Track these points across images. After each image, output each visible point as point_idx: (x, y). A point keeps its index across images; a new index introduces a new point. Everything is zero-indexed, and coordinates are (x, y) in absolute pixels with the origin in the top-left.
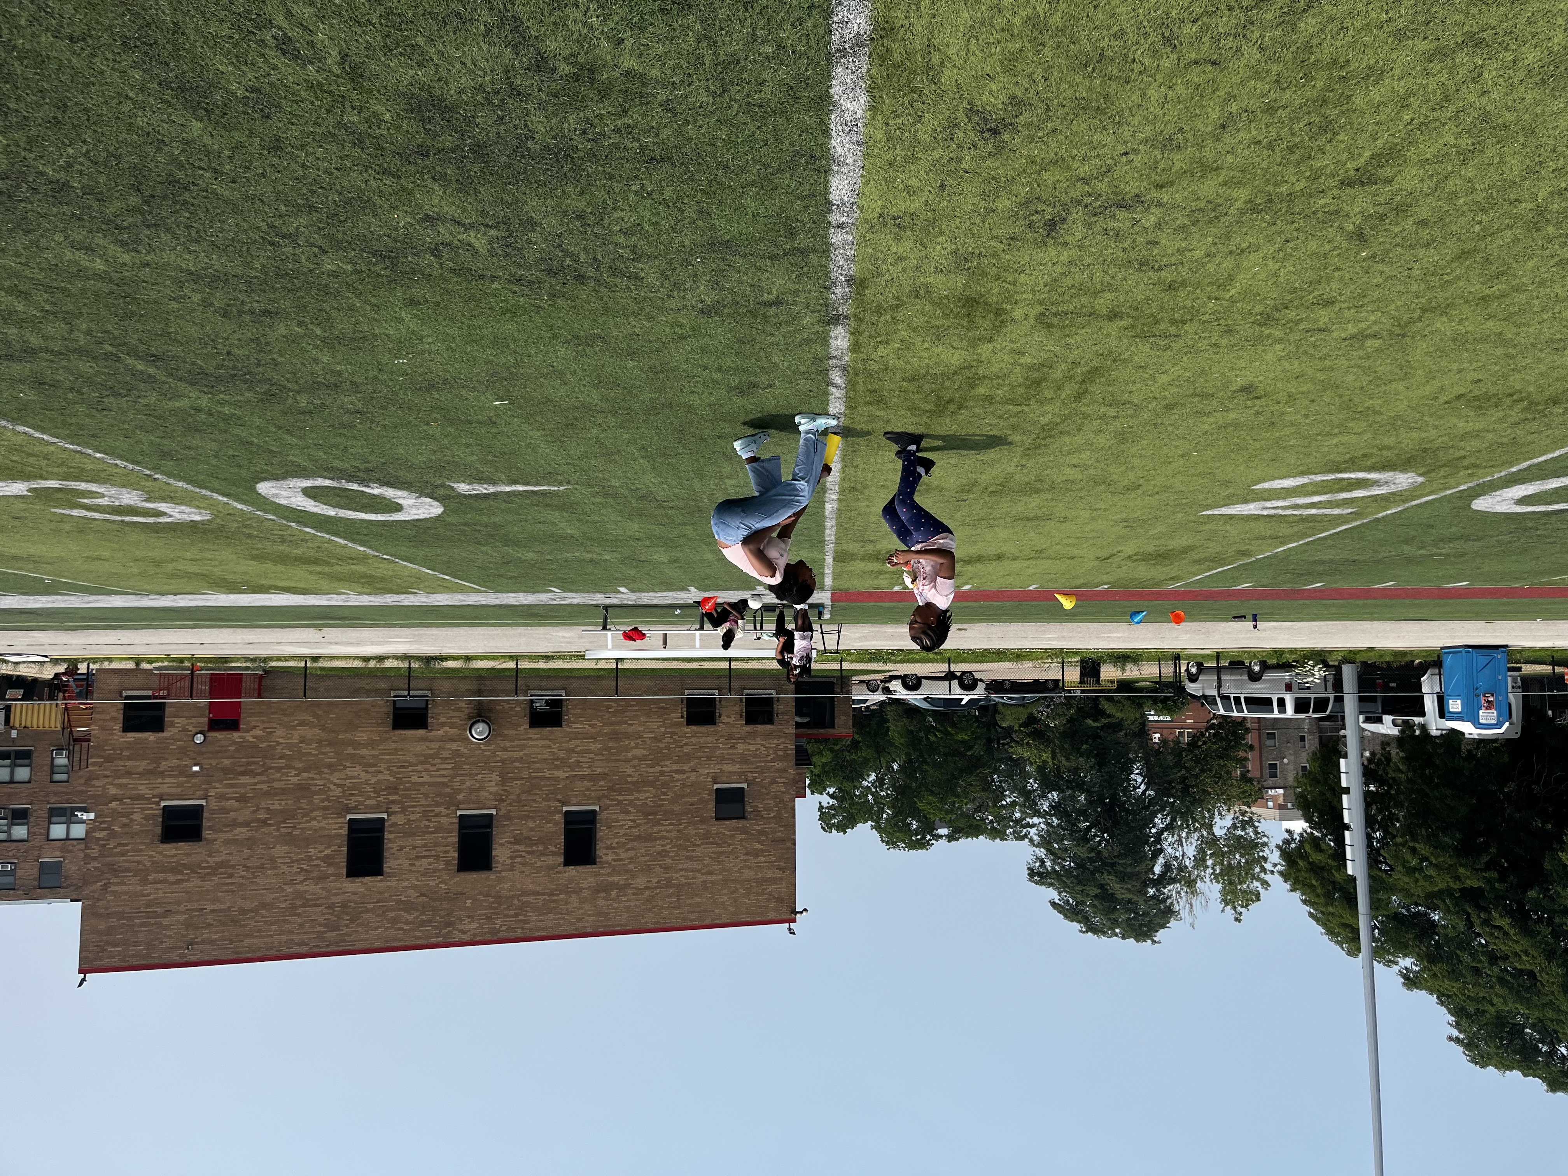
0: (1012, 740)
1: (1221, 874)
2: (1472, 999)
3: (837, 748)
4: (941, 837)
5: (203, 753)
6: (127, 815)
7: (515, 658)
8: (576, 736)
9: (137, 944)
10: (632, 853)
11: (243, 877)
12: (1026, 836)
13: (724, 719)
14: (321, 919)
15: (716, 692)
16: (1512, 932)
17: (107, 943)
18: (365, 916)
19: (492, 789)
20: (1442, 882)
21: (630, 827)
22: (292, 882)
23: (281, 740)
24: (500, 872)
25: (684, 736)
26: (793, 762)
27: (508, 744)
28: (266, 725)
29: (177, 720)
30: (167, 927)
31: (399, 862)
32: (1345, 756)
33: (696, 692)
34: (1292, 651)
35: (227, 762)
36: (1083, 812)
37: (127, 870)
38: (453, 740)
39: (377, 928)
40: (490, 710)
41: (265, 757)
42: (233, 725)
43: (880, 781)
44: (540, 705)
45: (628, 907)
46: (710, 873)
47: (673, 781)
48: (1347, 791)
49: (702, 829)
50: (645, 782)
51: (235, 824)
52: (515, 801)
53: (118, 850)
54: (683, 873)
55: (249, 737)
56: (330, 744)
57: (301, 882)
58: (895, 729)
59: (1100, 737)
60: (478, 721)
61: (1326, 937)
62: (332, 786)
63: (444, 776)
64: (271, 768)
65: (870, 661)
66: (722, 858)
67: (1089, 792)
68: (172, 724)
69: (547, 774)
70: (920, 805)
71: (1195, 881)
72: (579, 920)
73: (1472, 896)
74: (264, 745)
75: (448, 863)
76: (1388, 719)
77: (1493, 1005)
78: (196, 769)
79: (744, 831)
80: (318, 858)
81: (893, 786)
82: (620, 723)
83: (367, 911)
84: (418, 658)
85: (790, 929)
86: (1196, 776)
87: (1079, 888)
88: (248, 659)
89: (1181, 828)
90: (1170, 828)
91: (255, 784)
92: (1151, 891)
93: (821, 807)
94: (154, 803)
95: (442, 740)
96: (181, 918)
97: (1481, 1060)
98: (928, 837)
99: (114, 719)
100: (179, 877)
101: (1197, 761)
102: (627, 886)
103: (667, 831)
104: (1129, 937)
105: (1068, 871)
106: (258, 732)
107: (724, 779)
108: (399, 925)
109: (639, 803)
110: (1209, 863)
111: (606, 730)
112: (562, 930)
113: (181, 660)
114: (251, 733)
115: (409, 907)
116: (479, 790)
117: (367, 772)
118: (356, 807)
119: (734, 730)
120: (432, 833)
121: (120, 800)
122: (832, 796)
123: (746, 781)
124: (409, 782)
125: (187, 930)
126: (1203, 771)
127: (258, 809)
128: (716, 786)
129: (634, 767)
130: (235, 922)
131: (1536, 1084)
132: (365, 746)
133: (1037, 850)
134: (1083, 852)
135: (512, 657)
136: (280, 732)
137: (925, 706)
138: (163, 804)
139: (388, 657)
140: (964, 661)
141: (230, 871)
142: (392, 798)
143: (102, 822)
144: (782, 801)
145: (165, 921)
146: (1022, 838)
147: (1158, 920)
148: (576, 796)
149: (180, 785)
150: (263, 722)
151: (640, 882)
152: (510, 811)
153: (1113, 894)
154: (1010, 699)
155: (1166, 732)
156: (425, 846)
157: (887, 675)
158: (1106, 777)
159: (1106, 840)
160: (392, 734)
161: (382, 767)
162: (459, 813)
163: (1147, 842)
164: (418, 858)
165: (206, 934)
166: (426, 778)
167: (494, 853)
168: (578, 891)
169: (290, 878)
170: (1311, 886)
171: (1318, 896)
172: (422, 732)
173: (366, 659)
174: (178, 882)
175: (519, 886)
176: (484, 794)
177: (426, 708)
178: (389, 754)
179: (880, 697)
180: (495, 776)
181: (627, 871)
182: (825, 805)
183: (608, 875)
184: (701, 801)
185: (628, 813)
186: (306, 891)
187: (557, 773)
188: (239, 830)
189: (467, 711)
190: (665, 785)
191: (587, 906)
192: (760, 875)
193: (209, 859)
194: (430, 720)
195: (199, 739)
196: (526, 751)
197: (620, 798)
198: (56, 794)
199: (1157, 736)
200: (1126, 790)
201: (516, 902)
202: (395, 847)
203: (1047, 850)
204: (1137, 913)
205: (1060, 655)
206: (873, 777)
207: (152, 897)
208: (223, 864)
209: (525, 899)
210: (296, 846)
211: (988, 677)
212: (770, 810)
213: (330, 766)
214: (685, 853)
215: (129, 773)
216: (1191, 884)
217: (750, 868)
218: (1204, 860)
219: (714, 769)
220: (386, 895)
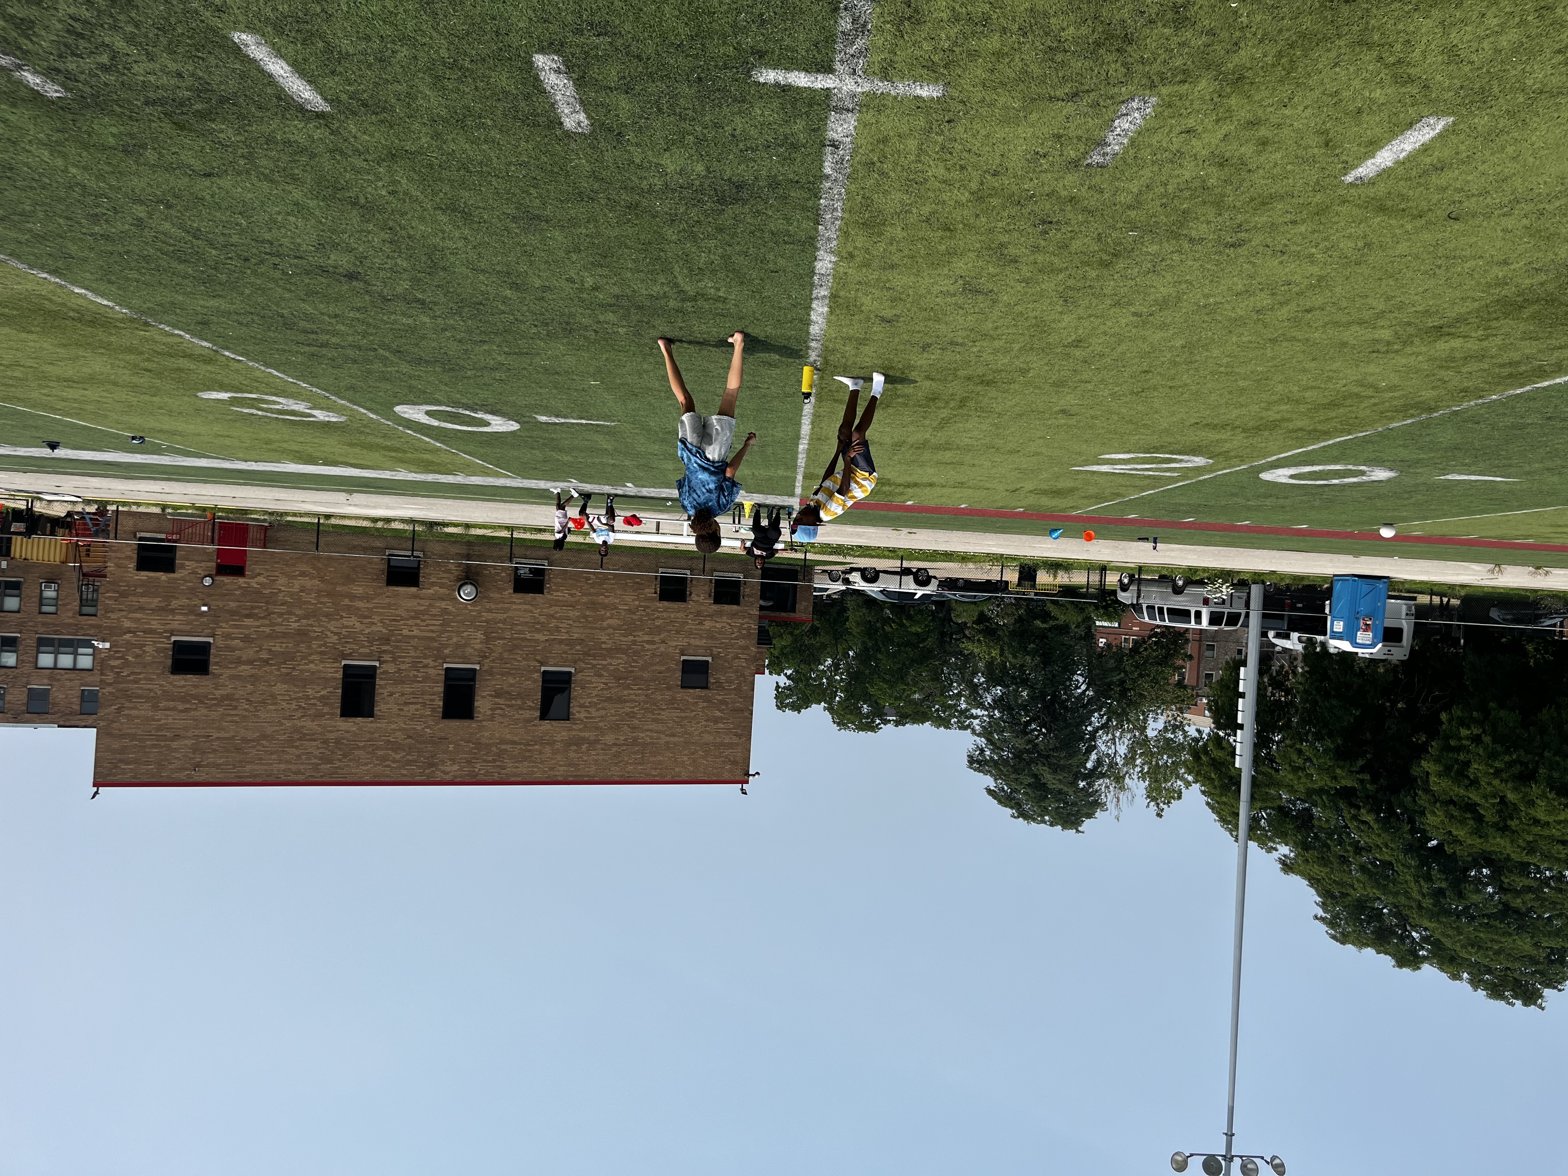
0: (965, 636)
1: (1148, 772)
2: (1338, 883)
3: (797, 632)
4: (889, 721)
5: (212, 595)
6: (141, 646)
7: (511, 528)
8: (556, 603)
9: (148, 763)
10: (603, 712)
11: (246, 710)
12: (968, 726)
13: (694, 597)
14: (317, 753)
15: (688, 572)
16: (1375, 826)
17: (121, 761)
18: (356, 753)
19: (477, 646)
20: (1319, 780)
21: (602, 689)
22: (290, 718)
23: (283, 588)
24: (481, 721)
25: (656, 610)
26: (755, 641)
27: (493, 607)
28: (269, 573)
29: (187, 563)
30: (176, 750)
31: (389, 706)
32: (1245, 665)
33: (670, 570)
34: (1205, 570)
35: (233, 605)
36: (1024, 707)
37: (139, 697)
38: (443, 599)
39: (366, 764)
40: (478, 574)
41: (267, 603)
42: (238, 570)
43: (836, 666)
44: (524, 572)
45: (597, 760)
46: (673, 735)
47: (643, 650)
48: (1242, 695)
49: (668, 695)
50: (618, 650)
51: (239, 662)
52: (497, 658)
53: (131, 678)
54: (648, 733)
55: (254, 583)
56: (329, 595)
57: (299, 718)
58: (854, 616)
59: (1047, 638)
60: (466, 583)
61: (1218, 824)
62: (329, 633)
63: (432, 631)
64: (273, 613)
65: (831, 554)
66: (685, 722)
67: (1032, 688)
68: (183, 566)
69: (528, 636)
70: (872, 691)
71: (1123, 777)
72: (552, 769)
73: (1347, 794)
74: (268, 591)
75: (434, 710)
76: (1295, 635)
77: (1355, 889)
78: (204, 609)
79: (707, 700)
80: (315, 698)
81: (848, 671)
82: (598, 594)
83: (359, 748)
84: (422, 523)
85: (742, 789)
86: (1134, 681)
87: (1013, 776)
88: (265, 512)
89: (1116, 728)
90: (1105, 727)
91: (258, 627)
92: (1082, 784)
93: (778, 687)
94: (165, 637)
95: (432, 598)
96: (189, 742)
97: (1343, 939)
98: (878, 721)
99: (129, 558)
100: (188, 706)
101: (1137, 667)
102: (597, 741)
103: (636, 695)
104: (1057, 824)
105: (1006, 762)
106: (261, 579)
107: (691, 651)
108: (387, 763)
109: (612, 668)
110: (1138, 762)
111: (585, 599)
112: (538, 776)
113: (204, 509)
114: (256, 580)
115: (396, 747)
116: (466, 645)
117: (362, 623)
118: (350, 654)
119: (703, 608)
120: (419, 682)
121: (134, 632)
122: (789, 677)
123: (711, 655)
124: (400, 635)
125: (194, 753)
126: (1141, 676)
127: (261, 650)
128: (683, 658)
129: (609, 635)
130: (238, 749)
131: (1387, 961)
132: (361, 598)
133: (978, 739)
134: (1020, 743)
135: (507, 528)
136: (283, 580)
137: (881, 597)
138: (173, 639)
139: (395, 520)
140: (917, 559)
141: (234, 703)
142: (384, 648)
143: (116, 652)
144: (743, 675)
145: (175, 745)
146: (965, 728)
147: (1085, 810)
148: (554, 658)
149: (189, 623)
150: (267, 570)
151: (609, 738)
152: (492, 667)
153: (1045, 784)
154: (962, 596)
155: (1112, 637)
156: (413, 693)
157: (848, 567)
158: (1050, 676)
159: (1043, 734)
160: (385, 589)
161: (376, 619)
162: (445, 666)
163: (1082, 739)
164: (406, 704)
165: (211, 758)
166: (416, 632)
167: (476, 704)
168: (552, 743)
169: (288, 714)
170: (1210, 779)
171: (1215, 788)
172: (413, 590)
173: (375, 520)
174: (186, 710)
175: (497, 735)
176: (469, 650)
177: (418, 568)
178: (383, 608)
179: (840, 587)
180: (479, 635)
181: (597, 728)
182: (782, 685)
183: (580, 730)
184: (668, 670)
185: (601, 676)
186: (303, 727)
187: (537, 636)
188: (243, 667)
189: (456, 573)
190: (636, 653)
191: (559, 757)
192: (718, 740)
193: (216, 692)
194: (421, 579)
195: (208, 581)
196: (510, 614)
197: (595, 662)
198: (44, 624)
199: (1104, 640)
200: (1067, 688)
201: (494, 749)
202: (385, 692)
203: (988, 740)
204: (1066, 803)
205: (1001, 560)
206: (829, 661)
207: (163, 722)
208: (229, 697)
209: (503, 747)
210: (294, 685)
211: (942, 575)
212: (730, 682)
213: (327, 615)
214: (650, 715)
215: (141, 609)
216: (1119, 779)
217: (709, 733)
218: (1134, 760)
219: (682, 642)
220: (376, 735)
